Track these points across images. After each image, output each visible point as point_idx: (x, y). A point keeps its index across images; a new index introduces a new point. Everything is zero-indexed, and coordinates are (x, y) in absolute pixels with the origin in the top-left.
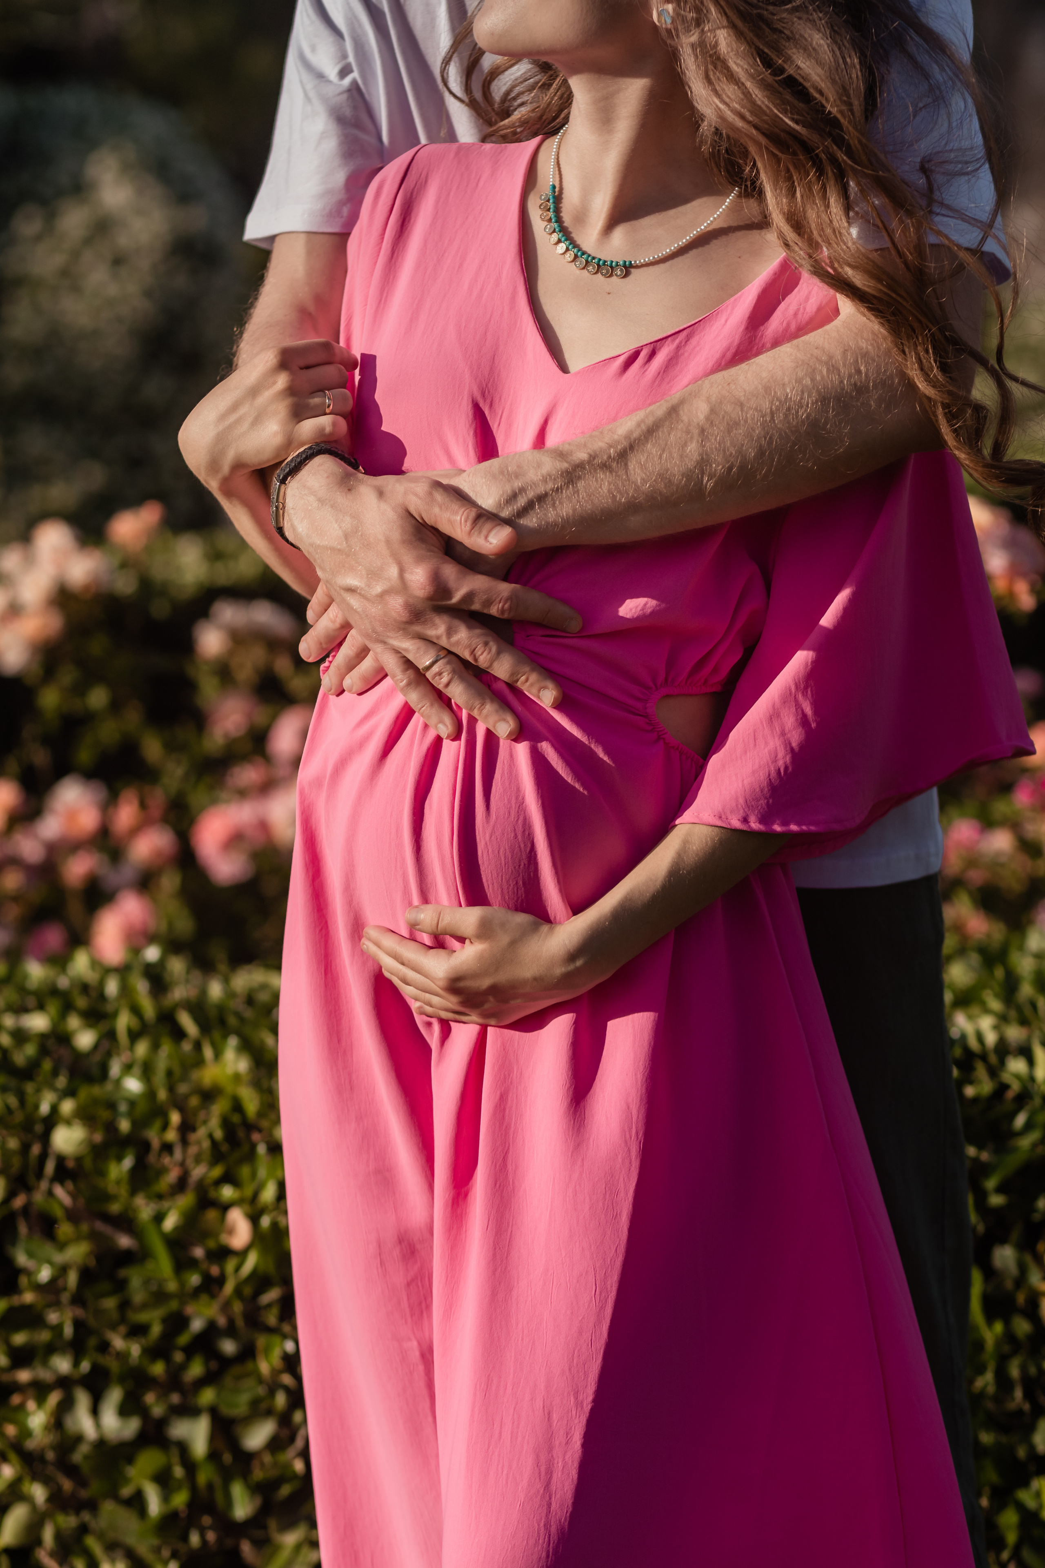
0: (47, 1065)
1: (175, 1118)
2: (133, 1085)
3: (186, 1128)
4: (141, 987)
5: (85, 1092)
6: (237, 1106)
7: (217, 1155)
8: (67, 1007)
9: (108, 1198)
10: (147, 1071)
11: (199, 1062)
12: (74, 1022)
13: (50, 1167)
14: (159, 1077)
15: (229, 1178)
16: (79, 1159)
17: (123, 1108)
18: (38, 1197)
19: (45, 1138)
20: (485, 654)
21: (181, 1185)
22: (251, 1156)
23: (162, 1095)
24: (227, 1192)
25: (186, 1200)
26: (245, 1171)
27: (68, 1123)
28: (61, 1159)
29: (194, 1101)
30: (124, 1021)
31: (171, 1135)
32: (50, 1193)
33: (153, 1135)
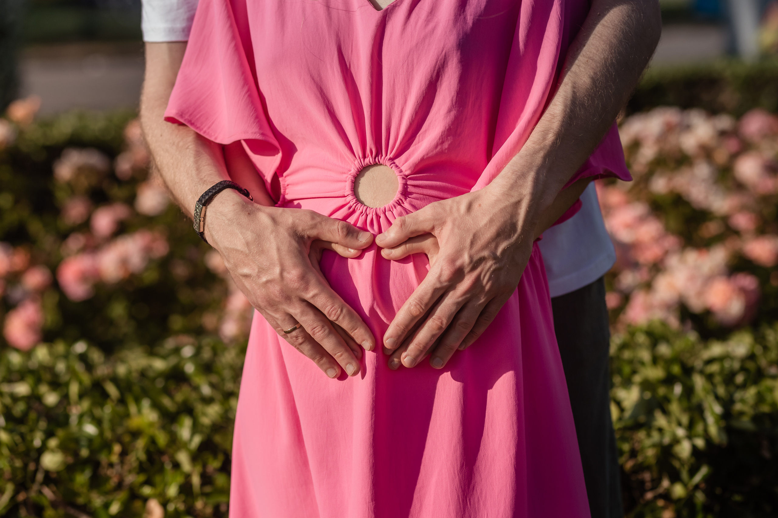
0: (33, 415)
1: (117, 448)
2: (90, 429)
3: (124, 454)
4: (79, 367)
5: (61, 433)
6: (153, 441)
7: (141, 468)
8: (38, 381)
9: (76, 494)
10: (98, 422)
11: (127, 415)
12: (43, 389)
13: (40, 477)
14: (106, 425)
15: (149, 482)
16: (58, 473)
17: (84, 442)
18: (33, 494)
19: (37, 461)
20: (320, 333)
21: (119, 486)
22: (161, 470)
23: (108, 434)
24: (147, 490)
25: (123, 495)
26: (158, 479)
27: (53, 451)
28: (47, 473)
29: (127, 439)
30: (74, 389)
31: (115, 458)
32: (40, 492)
33: (103, 458)
